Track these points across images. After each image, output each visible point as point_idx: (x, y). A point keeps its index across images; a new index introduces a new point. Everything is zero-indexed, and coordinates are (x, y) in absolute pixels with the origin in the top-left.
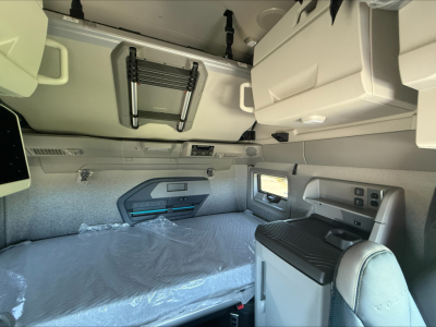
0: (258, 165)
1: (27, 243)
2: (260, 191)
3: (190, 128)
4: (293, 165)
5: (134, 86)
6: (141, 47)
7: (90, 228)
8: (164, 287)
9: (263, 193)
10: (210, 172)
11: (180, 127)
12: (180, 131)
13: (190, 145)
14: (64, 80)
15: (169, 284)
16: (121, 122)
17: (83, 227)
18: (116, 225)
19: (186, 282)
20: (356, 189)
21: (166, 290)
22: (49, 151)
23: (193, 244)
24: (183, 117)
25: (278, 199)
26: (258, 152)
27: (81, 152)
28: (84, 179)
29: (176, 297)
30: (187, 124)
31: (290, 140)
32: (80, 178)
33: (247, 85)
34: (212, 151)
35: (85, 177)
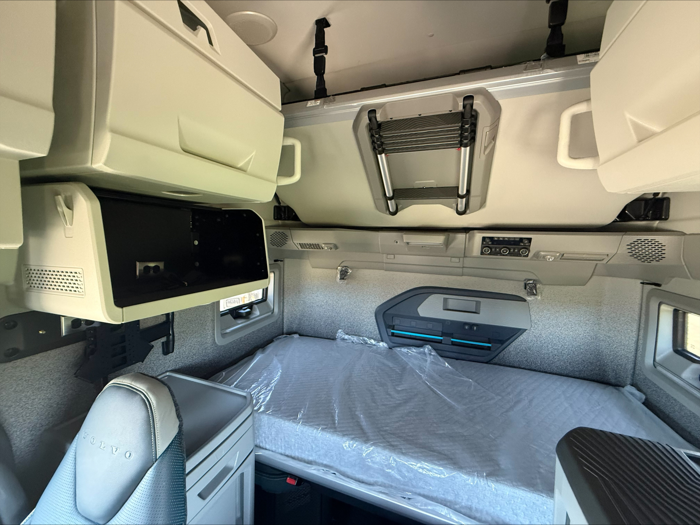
0: (672, 285)
1: (296, 336)
5: (382, 158)
6: (382, 105)
7: (346, 337)
8: (384, 448)
10: (531, 288)
11: (461, 207)
13: (478, 237)
14: (297, 177)
15: (392, 447)
16: (377, 207)
17: (340, 334)
18: (372, 341)
19: (418, 459)
21: (386, 452)
22: (311, 246)
23: (459, 407)
24: (463, 191)
27: (336, 247)
28: (342, 278)
29: (400, 471)
30: (474, 201)
32: (339, 276)
33: (581, 108)
34: (527, 248)
35: (344, 275)
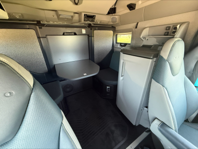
2: (116, 43)
3: (81, 3)
4: (136, 24)
9: (118, 43)
12: (77, 4)
20: (167, 27)
25: (125, 45)
26: (117, 20)
31: (137, 8)
